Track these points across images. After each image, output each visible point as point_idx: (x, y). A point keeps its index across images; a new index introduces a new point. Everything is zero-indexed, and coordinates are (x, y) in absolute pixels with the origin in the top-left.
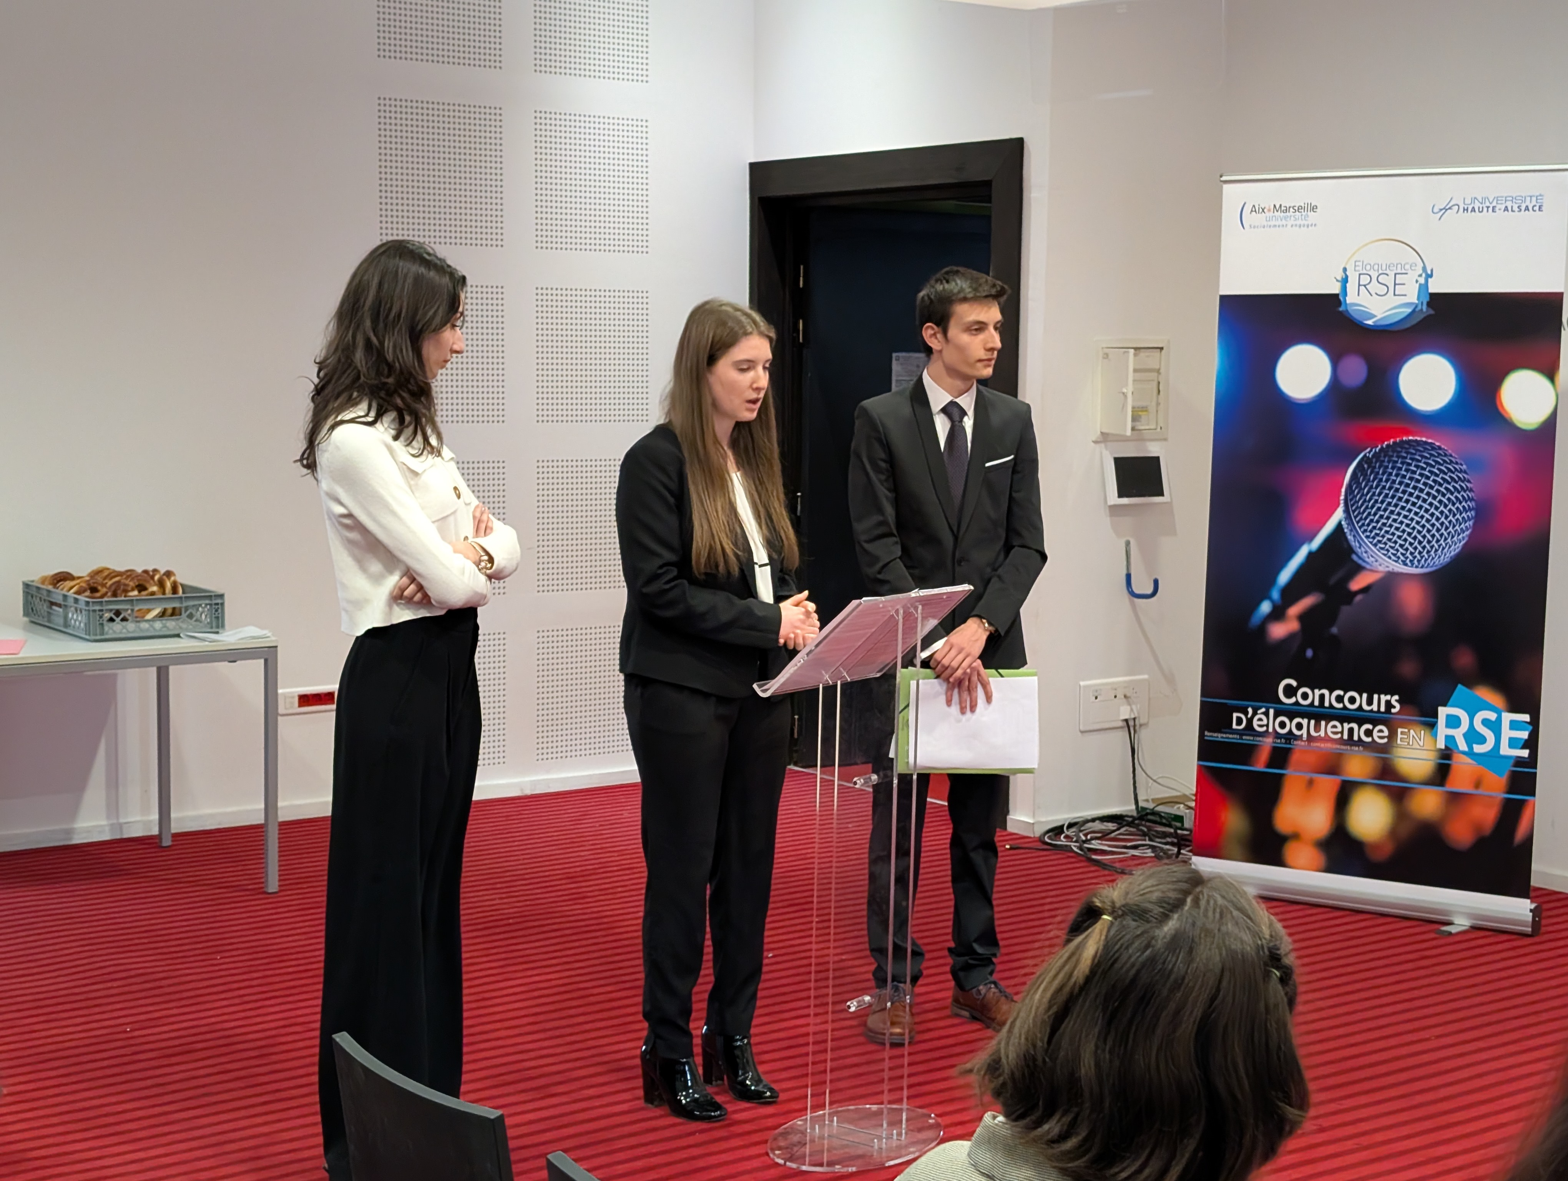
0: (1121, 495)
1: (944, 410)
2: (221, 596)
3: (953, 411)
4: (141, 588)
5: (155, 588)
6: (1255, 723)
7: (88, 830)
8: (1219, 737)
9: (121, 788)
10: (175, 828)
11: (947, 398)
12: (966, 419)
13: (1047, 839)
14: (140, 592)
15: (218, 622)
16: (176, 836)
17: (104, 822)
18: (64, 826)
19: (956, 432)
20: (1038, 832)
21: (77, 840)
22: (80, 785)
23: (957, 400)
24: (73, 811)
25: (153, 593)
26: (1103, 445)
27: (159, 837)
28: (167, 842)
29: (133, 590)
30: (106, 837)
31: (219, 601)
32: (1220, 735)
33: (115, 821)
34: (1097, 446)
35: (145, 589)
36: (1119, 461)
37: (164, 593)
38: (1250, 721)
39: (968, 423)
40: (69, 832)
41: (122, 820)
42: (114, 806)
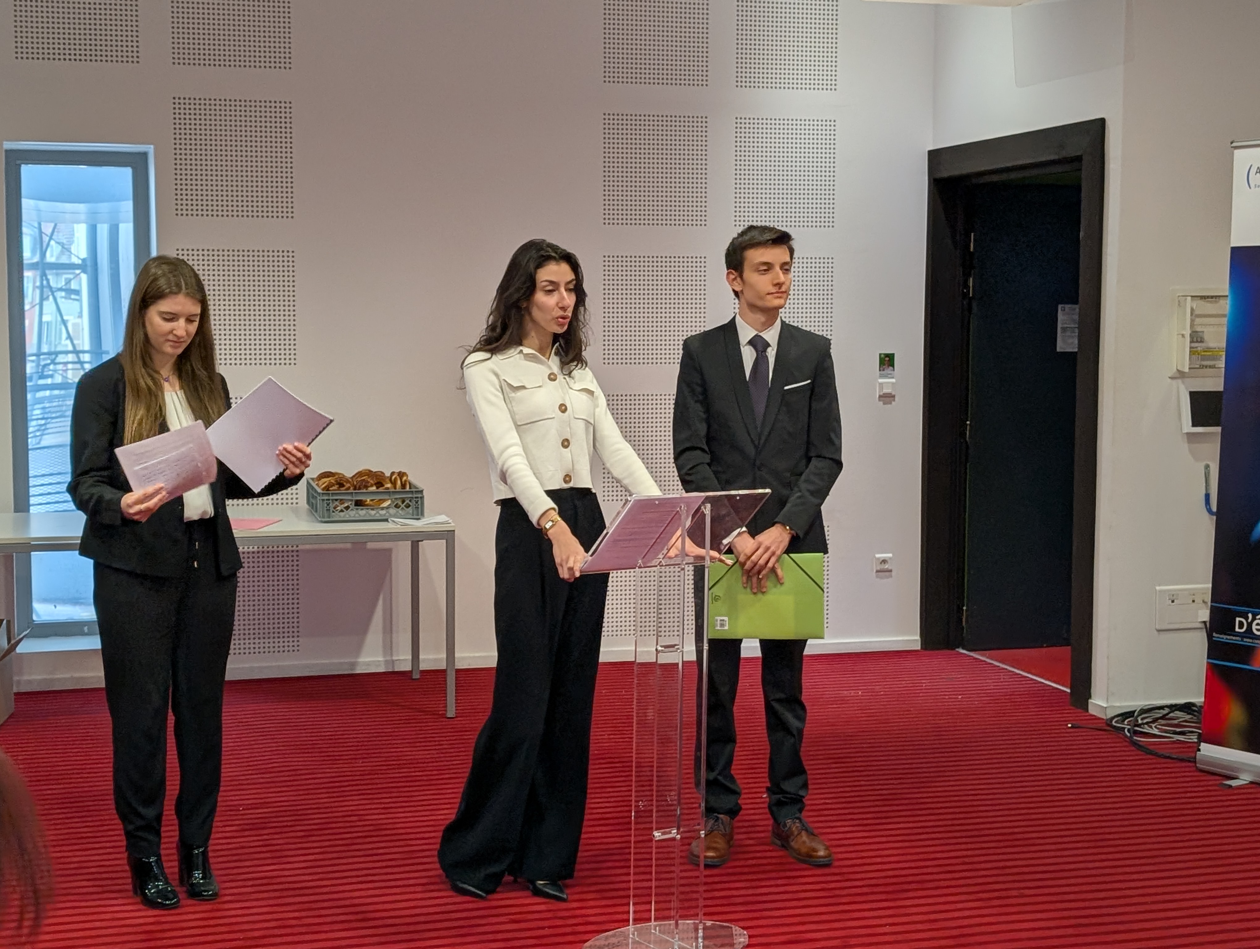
0: (1194, 425)
1: (751, 343)
2: (421, 492)
3: (759, 344)
4: (379, 484)
5: (389, 485)
6: (1254, 627)
7: (368, 664)
8: (1224, 638)
9: (394, 635)
10: (423, 666)
11: (752, 333)
12: (769, 349)
13: (1114, 723)
14: (377, 488)
15: (419, 513)
16: (423, 672)
17: (381, 659)
18: (353, 660)
19: (760, 360)
20: (1110, 714)
21: (358, 671)
22: (363, 629)
23: (761, 334)
24: (358, 649)
25: (388, 488)
26: (1180, 381)
27: (411, 672)
28: (416, 676)
29: (372, 486)
30: (382, 670)
31: (420, 495)
32: (1225, 637)
33: (388, 658)
34: (1174, 382)
35: (383, 486)
36: (1193, 395)
37: (395, 488)
38: (1250, 625)
39: (771, 354)
40: (353, 665)
41: (395, 658)
42: (389, 647)
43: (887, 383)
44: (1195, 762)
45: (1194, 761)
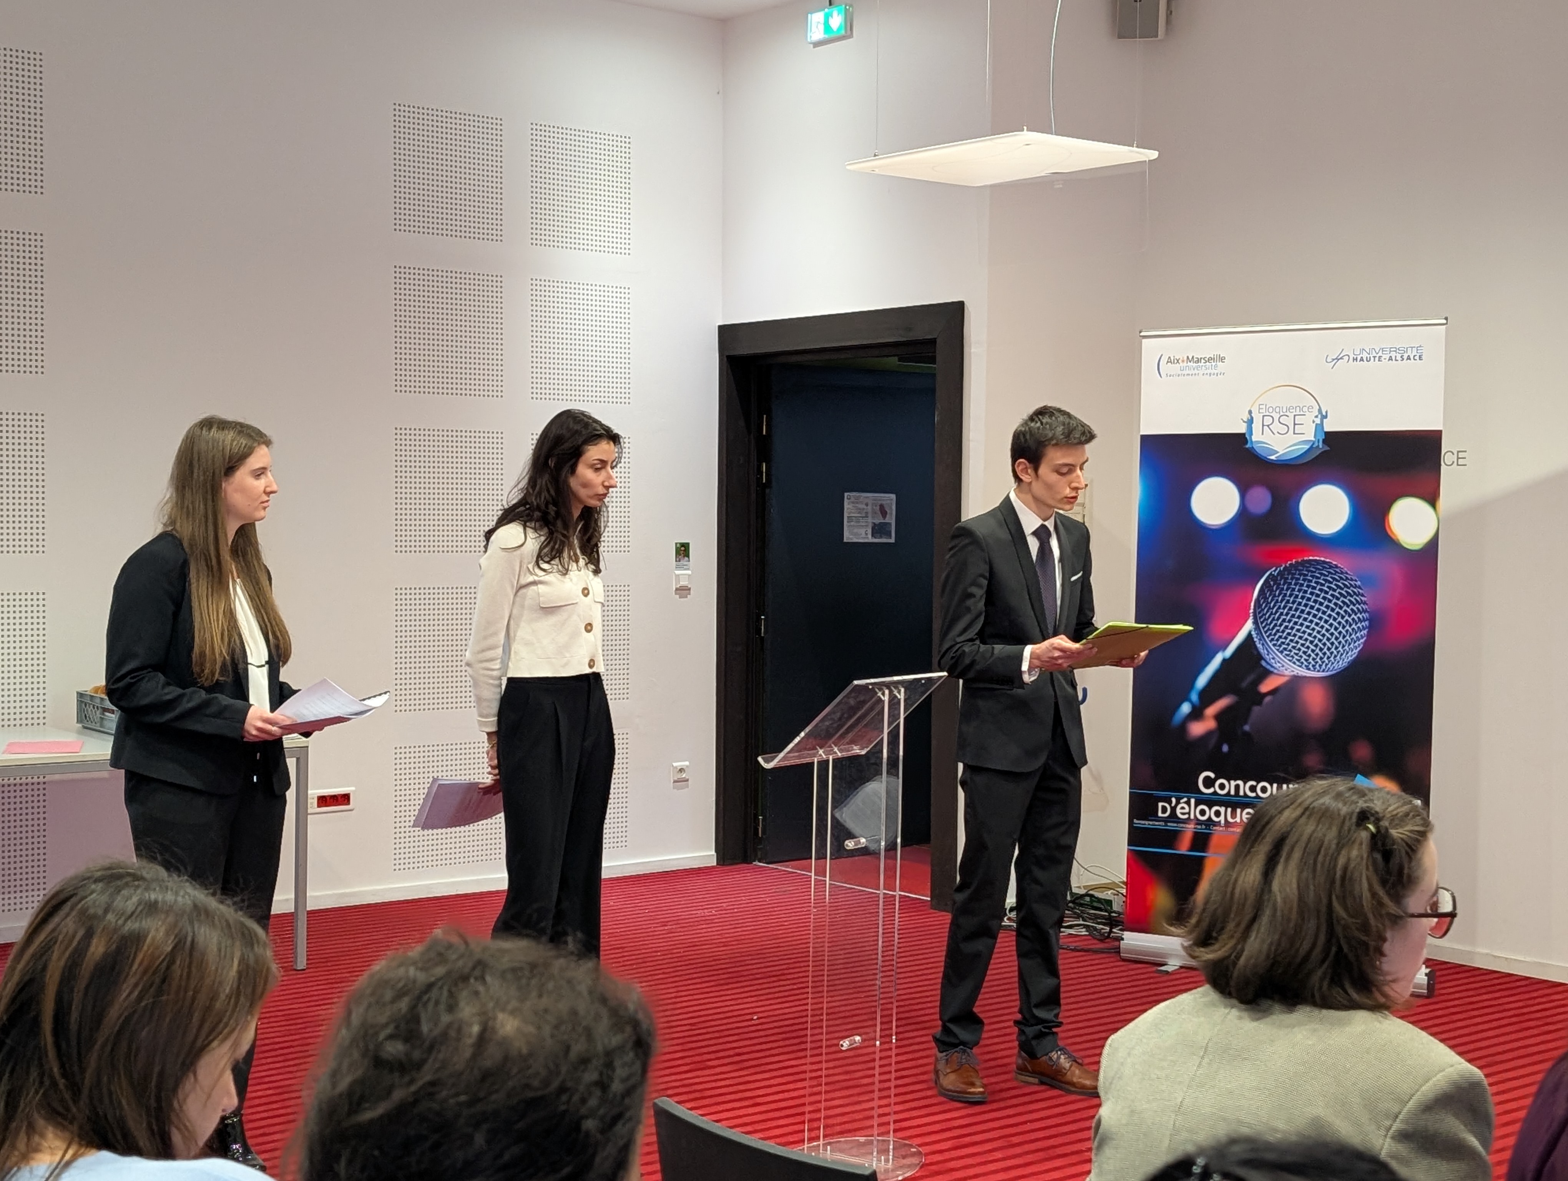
3: (1041, 534)
6: (1178, 811)
23: (1046, 524)
32: (1147, 822)
38: (1174, 809)
43: (684, 575)
44: (1119, 952)
45: (1117, 950)
